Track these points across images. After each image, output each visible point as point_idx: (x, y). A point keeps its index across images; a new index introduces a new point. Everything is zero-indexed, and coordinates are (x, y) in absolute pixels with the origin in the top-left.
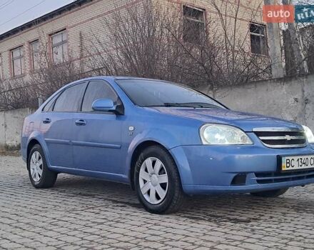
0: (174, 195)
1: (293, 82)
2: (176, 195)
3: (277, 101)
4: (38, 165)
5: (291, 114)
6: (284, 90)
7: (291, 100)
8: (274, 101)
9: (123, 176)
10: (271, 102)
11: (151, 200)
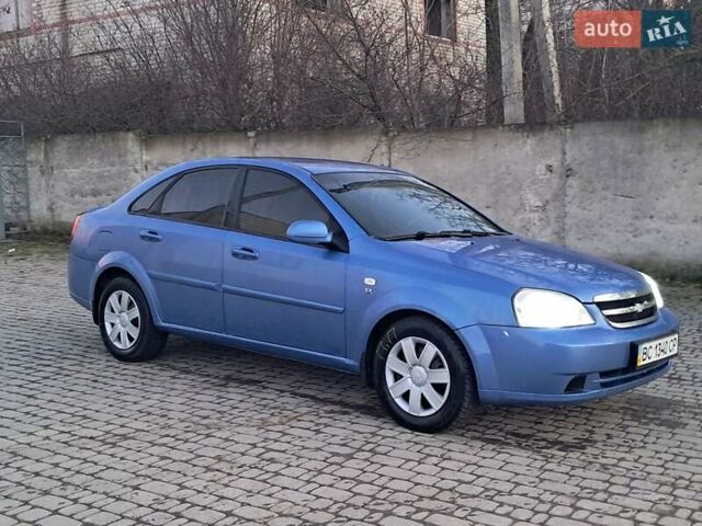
0: (461, 405)
1: (545, 134)
2: (466, 404)
3: (513, 167)
4: (126, 317)
5: (537, 193)
6: (529, 147)
7: (541, 168)
8: (508, 167)
9: (347, 361)
10: (503, 169)
11: (412, 408)
